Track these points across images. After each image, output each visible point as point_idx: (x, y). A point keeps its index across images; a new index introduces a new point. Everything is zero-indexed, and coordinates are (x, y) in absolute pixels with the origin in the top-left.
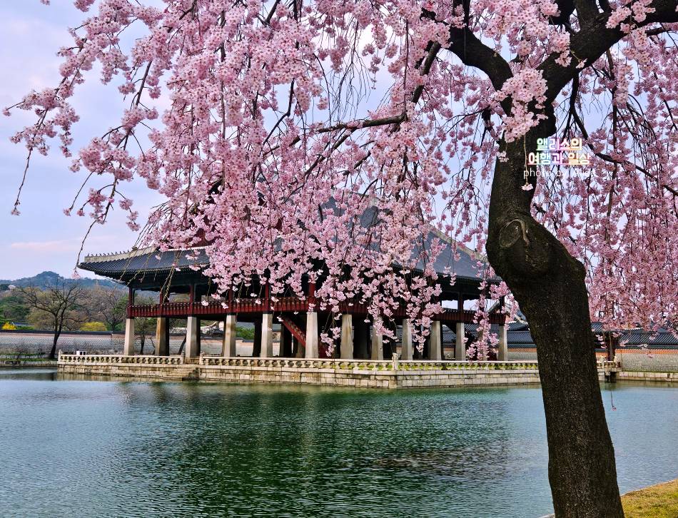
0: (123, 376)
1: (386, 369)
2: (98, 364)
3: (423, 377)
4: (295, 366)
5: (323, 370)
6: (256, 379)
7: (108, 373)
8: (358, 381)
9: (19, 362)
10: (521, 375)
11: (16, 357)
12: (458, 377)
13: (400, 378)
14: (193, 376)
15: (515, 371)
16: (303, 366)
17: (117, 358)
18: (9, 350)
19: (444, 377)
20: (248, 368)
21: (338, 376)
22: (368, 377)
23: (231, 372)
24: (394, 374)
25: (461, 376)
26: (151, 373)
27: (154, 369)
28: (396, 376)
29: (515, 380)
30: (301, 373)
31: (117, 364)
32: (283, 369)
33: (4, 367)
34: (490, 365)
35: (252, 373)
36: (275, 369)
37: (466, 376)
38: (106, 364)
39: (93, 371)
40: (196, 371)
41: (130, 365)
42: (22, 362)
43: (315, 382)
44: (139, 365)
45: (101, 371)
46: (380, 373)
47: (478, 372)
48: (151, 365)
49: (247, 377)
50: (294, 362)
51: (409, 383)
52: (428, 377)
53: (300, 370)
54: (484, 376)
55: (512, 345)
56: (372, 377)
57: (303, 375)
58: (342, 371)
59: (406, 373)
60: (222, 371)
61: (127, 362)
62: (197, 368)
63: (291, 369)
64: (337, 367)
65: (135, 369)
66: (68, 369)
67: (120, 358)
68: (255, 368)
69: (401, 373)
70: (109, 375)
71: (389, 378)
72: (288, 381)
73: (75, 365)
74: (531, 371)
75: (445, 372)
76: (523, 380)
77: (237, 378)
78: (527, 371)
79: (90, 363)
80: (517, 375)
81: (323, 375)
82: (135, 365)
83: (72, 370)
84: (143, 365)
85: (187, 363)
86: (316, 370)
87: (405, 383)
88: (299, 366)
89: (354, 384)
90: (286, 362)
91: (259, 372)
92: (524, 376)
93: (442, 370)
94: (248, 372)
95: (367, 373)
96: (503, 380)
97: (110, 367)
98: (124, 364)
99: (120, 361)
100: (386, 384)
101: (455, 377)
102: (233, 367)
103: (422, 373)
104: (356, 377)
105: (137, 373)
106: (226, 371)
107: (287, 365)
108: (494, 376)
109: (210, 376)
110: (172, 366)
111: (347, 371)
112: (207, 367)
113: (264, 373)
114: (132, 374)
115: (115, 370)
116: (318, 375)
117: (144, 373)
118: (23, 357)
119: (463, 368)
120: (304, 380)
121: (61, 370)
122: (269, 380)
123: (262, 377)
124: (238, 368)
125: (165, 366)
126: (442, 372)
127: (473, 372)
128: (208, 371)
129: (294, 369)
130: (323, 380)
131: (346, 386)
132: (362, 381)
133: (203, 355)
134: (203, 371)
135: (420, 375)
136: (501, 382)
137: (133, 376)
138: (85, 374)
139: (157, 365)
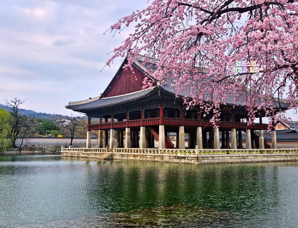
0: (84, 157)
1: (193, 154)
2: (75, 152)
3: (214, 158)
4: (152, 152)
5: (164, 155)
6: (136, 159)
7: (79, 156)
8: (180, 160)
9: (56, 151)
10: (277, 156)
11: (55, 149)
12: (236, 157)
13: (200, 158)
14: (110, 157)
15: (273, 154)
16: (156, 152)
17: (82, 149)
18: (52, 146)
19: (228, 158)
20: (133, 153)
21: (171, 157)
22: (184, 158)
23: (126, 155)
24: (197, 156)
25: (238, 157)
26: (95, 156)
27: (96, 154)
28: (197, 158)
29: (273, 159)
30: (155, 156)
31: (82, 152)
32: (147, 154)
33: (49, 153)
34: (257, 151)
35: (134, 156)
36: (144, 154)
37: (241, 157)
38: (78, 152)
39: (73, 155)
40: (112, 155)
41: (87, 152)
42: (57, 151)
43: (161, 161)
44: (90, 152)
45: (76, 155)
46: (190, 156)
47: (249, 155)
48: (94, 152)
49: (132, 158)
50: (152, 151)
51: (206, 161)
52: (218, 158)
53: (155, 154)
54: (253, 157)
55: (279, 140)
56: (186, 158)
57: (156, 157)
58: (173, 155)
59: (204, 156)
60: (122, 155)
61: (86, 151)
62: (112, 154)
63: (150, 154)
64: (171, 153)
65: (88, 154)
66: (65, 155)
67: (83, 149)
68: (136, 154)
69: (201, 156)
70: (79, 157)
71: (194, 159)
72: (149, 160)
73: (67, 153)
74: (283, 154)
75: (228, 155)
76: (278, 159)
77: (128, 159)
78: (280, 154)
79: (72, 152)
80: (274, 157)
81: (164, 157)
82: (89, 152)
83: (66, 155)
84: (92, 152)
85: (109, 152)
86: (161, 155)
87: (203, 161)
88: (154, 153)
89: (178, 162)
90: (149, 150)
91: (137, 156)
92: (278, 157)
93: (227, 154)
94: (133, 156)
95: (184, 156)
96: (265, 159)
97: (80, 154)
98: (84, 152)
99: (83, 151)
100: (193, 162)
101: (235, 157)
102: (127, 153)
103: (214, 156)
104: (179, 158)
105: (90, 156)
106: (124, 155)
107: (149, 152)
108: (259, 157)
109: (118, 157)
110: (102, 153)
111: (175, 155)
112: (116, 153)
113: (139, 156)
114: (88, 157)
115: (81, 155)
116: (162, 157)
117: (92, 156)
118: (58, 149)
119: (240, 153)
120: (156, 159)
121: (62, 155)
122: (141, 159)
123: (138, 158)
124: (129, 153)
125: (100, 153)
126: (227, 155)
127: (246, 155)
128: (116, 155)
129: (152, 154)
130: (165, 160)
131: (175, 163)
132: (182, 160)
133: (115, 148)
134: (115, 155)
135: (213, 157)
136: (263, 160)
137: (88, 158)
138: (70, 157)
139: (97, 152)
